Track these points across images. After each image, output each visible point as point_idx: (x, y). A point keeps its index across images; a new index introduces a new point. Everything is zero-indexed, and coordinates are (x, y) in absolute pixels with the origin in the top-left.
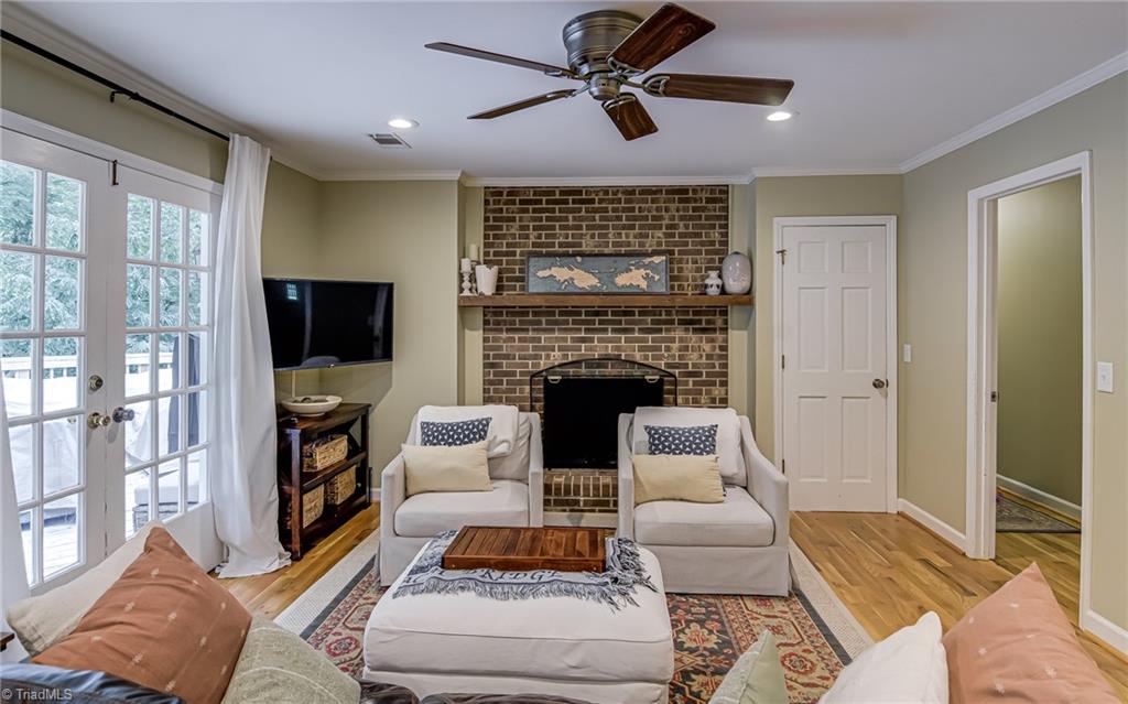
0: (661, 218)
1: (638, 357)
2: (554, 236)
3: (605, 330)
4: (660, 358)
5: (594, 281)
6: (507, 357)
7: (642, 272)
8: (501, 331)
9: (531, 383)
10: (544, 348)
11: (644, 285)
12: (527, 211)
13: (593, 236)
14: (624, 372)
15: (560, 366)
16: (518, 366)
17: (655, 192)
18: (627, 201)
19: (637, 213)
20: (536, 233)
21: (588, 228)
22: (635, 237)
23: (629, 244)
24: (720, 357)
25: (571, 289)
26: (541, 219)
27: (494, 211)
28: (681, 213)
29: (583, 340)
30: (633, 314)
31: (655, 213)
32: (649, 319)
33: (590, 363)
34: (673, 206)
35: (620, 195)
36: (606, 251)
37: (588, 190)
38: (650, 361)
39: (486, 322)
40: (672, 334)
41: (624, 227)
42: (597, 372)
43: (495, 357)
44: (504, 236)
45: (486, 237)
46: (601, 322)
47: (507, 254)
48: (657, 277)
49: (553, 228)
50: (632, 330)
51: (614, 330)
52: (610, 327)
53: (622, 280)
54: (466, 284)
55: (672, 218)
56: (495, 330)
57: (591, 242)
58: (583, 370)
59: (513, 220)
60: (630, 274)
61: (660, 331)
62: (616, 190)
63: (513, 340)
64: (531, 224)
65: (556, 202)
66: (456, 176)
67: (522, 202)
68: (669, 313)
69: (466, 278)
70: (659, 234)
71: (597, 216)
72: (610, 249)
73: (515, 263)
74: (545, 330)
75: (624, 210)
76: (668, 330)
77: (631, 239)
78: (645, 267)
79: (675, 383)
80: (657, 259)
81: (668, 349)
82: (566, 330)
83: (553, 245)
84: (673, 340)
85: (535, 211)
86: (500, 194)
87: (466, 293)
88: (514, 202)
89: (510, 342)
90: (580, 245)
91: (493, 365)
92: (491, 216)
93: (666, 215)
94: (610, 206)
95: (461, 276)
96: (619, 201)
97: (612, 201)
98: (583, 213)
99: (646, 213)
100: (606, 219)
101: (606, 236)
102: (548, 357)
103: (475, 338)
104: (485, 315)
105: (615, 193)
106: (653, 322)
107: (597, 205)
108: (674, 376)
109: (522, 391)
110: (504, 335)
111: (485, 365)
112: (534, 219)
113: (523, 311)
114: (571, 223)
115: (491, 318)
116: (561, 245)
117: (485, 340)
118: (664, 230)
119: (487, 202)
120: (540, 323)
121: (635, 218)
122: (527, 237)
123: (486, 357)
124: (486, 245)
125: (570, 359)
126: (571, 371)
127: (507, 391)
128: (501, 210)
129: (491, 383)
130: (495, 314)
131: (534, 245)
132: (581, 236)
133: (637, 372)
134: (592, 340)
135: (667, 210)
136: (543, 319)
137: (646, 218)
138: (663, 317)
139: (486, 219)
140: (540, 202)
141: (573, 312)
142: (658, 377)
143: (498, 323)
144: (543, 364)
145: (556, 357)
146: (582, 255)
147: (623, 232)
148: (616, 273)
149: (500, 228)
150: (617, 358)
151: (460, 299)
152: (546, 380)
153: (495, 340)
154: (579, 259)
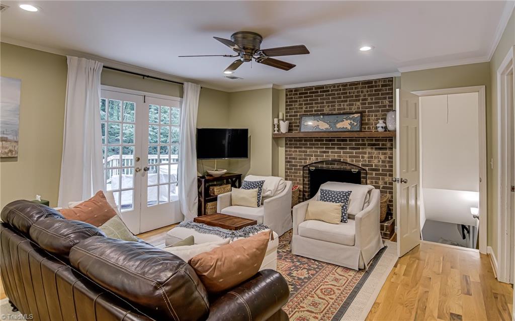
0: (359, 96)
1: (349, 160)
2: (312, 107)
3: (334, 148)
4: (359, 161)
5: (327, 126)
6: (294, 158)
7: (349, 121)
8: (292, 148)
9: (303, 170)
10: (309, 155)
11: (349, 127)
12: (301, 97)
13: (328, 106)
14: (343, 167)
15: (315, 163)
16: (298, 162)
17: (357, 84)
18: (344, 90)
19: (348, 94)
20: (305, 106)
21: (327, 103)
22: (347, 105)
23: (344, 109)
24: (389, 162)
25: (317, 130)
26: (307, 100)
27: (289, 98)
28: (369, 93)
29: (325, 152)
30: (346, 140)
31: (356, 94)
32: (354, 143)
33: (327, 162)
34: (365, 90)
35: (340, 87)
36: (334, 112)
37: (327, 86)
38: (354, 163)
39: (286, 144)
40: (365, 150)
41: (342, 101)
42: (330, 166)
43: (290, 158)
44: (293, 109)
45: (286, 109)
46: (332, 144)
47: (294, 116)
48: (355, 124)
49: (312, 104)
50: (346, 148)
51: (338, 148)
52: (336, 147)
53: (340, 125)
54: (276, 129)
55: (365, 96)
56: (290, 147)
57: (328, 109)
58: (324, 166)
59: (296, 101)
60: (343, 123)
61: (359, 149)
62: (339, 85)
63: (296, 151)
64: (303, 103)
65: (313, 93)
66: (271, 86)
67: (300, 94)
68: (363, 140)
69: (276, 126)
70: (358, 103)
71: (330, 97)
72: (336, 112)
73: (297, 119)
74: (309, 148)
75: (342, 94)
76: (363, 148)
77: (346, 107)
78: (350, 119)
79: (366, 174)
80: (356, 115)
81: (363, 157)
82: (317, 147)
83: (312, 111)
84: (365, 153)
85: (305, 97)
86: (292, 91)
87: (276, 132)
88: (297, 94)
89: (296, 153)
90: (323, 110)
91: (289, 162)
92: (288, 100)
93: (362, 95)
94: (336, 92)
95: (274, 125)
96: (340, 90)
97: (337, 90)
98: (324, 97)
99: (352, 94)
100: (334, 98)
101: (334, 106)
102: (310, 159)
103: (282, 150)
104: (286, 141)
105: (338, 87)
106: (356, 144)
107: (330, 93)
108: (366, 171)
109: (300, 173)
110: (293, 149)
111: (286, 162)
112: (304, 101)
113: (300, 139)
114: (319, 101)
115: (288, 143)
116: (315, 111)
117: (286, 151)
118: (361, 102)
119: (287, 95)
120: (307, 144)
121: (347, 97)
122: (302, 108)
123: (286, 158)
124: (286, 113)
125: (319, 160)
126: (320, 165)
127: (294, 173)
128: (292, 98)
129: (288, 169)
130: (290, 141)
131: (305, 111)
132: (324, 107)
133: (348, 167)
134: (328, 152)
135: (362, 92)
136: (308, 143)
137: (352, 97)
138: (361, 142)
139: (286, 102)
140: (307, 93)
141: (320, 140)
142: (357, 170)
143: (290, 144)
144: (308, 162)
145: (313, 159)
146: (323, 115)
147: (342, 104)
148: (337, 122)
149: (292, 105)
150: (339, 161)
151: (273, 134)
152: (309, 169)
153: (290, 151)
154: (322, 117)
